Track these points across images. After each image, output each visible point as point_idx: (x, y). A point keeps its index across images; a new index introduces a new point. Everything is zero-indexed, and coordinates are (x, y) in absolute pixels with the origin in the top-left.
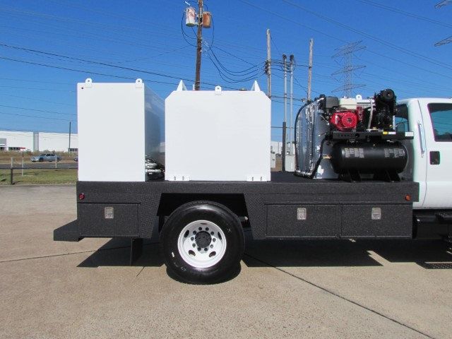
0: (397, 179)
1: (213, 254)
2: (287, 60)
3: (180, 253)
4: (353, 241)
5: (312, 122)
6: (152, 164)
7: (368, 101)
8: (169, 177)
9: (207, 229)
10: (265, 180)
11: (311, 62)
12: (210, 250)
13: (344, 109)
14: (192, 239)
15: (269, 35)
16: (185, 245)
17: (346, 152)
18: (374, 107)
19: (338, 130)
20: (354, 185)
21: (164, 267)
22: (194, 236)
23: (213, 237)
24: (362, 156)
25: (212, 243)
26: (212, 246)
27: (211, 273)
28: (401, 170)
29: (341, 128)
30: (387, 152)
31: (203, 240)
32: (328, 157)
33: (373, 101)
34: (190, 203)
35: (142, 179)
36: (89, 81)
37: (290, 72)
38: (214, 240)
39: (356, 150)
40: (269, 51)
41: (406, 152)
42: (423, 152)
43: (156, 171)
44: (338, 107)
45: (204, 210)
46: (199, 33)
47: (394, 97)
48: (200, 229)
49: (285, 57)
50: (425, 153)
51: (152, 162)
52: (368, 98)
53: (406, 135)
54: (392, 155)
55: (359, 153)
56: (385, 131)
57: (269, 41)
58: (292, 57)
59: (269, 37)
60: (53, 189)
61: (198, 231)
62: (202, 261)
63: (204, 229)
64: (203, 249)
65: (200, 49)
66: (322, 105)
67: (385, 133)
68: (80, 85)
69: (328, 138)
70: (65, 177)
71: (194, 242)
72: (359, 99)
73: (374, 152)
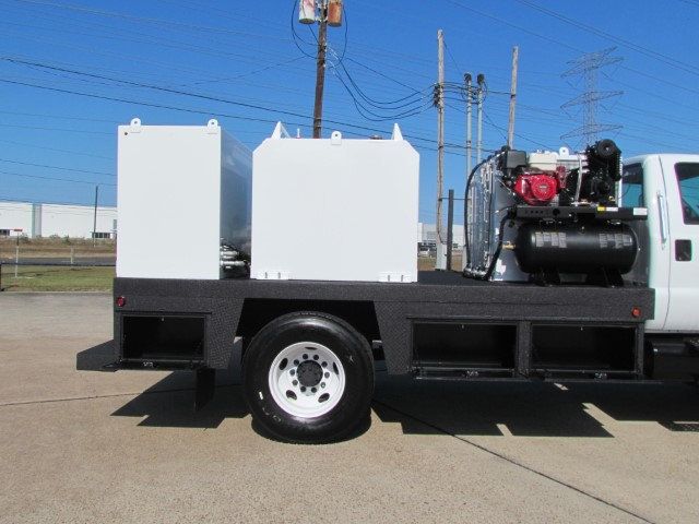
0: (620, 283)
1: (325, 397)
2: (473, 83)
3: (272, 392)
4: (564, 388)
5: (490, 191)
6: (231, 253)
7: (575, 157)
8: (257, 273)
9: (316, 357)
10: (407, 280)
11: (514, 86)
12: (321, 391)
13: (537, 169)
14: (292, 373)
15: (441, 40)
16: (280, 382)
17: (539, 239)
18: (584, 168)
19: (527, 202)
20: (551, 291)
21: (249, 418)
22: (296, 368)
23: (325, 370)
24: (563, 245)
25: (324, 379)
26: (324, 384)
27: (320, 426)
28: (627, 270)
29: (531, 200)
30: (603, 240)
31: (310, 375)
32: (512, 247)
33: (584, 157)
34: (289, 315)
35: (215, 275)
36: (136, 123)
37: (477, 103)
38: (327, 375)
39: (554, 235)
40: (441, 67)
41: (634, 239)
42: (664, 241)
43: (237, 263)
44: (527, 166)
45: (312, 327)
46: (321, 35)
47: (617, 153)
48: (305, 356)
49: (468, 78)
50: (667, 241)
51: (231, 249)
52: (576, 153)
53: (635, 213)
54: (611, 244)
55: (558, 240)
56: (601, 205)
57: (441, 50)
58: (480, 78)
59: (441, 44)
60: (68, 299)
61: (301, 360)
62: (306, 408)
63: (311, 358)
64: (309, 389)
65: (322, 62)
66: (502, 164)
67: (601, 209)
68: (122, 129)
69: (512, 215)
70: (87, 279)
71: (295, 377)
72: (564, 154)
73: (582, 239)
